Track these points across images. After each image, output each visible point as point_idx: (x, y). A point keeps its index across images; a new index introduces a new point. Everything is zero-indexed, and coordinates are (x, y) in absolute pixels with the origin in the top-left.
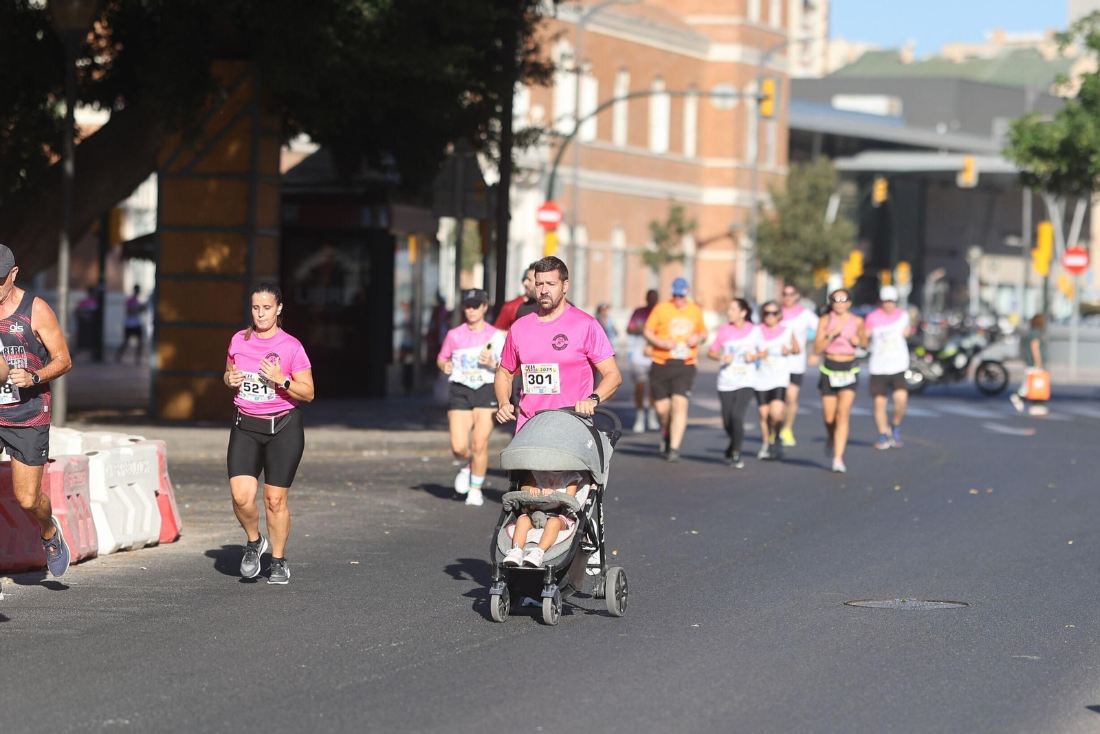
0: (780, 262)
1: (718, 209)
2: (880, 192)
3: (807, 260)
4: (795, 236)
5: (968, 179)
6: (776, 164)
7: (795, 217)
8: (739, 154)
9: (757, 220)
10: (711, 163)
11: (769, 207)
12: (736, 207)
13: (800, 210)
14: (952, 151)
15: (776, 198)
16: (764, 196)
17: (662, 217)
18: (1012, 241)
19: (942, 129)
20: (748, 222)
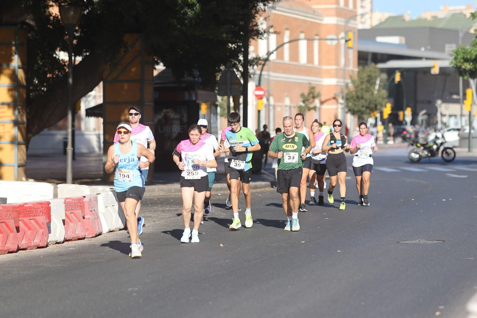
0: (356, 109)
1: (329, 86)
2: (398, 78)
3: (367, 108)
4: (362, 98)
5: (435, 71)
6: (353, 67)
7: (362, 89)
8: (337, 63)
9: (346, 91)
10: (325, 67)
11: (350, 85)
12: (337, 85)
13: (364, 86)
14: (427, 59)
15: (353, 82)
16: (349, 81)
17: (306, 92)
18: (455, 97)
19: (423, 49)
20: (342, 92)
